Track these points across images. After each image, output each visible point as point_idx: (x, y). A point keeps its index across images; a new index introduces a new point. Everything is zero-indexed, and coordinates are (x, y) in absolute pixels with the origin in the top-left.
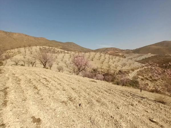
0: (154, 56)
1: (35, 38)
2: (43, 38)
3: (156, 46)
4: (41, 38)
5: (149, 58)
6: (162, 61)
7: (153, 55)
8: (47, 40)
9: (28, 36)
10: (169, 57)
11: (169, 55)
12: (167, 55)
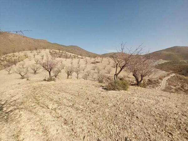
0: (168, 63)
1: (34, 40)
2: (44, 40)
3: (167, 51)
4: (41, 40)
5: (162, 64)
6: (178, 68)
7: (166, 61)
8: (49, 43)
9: (27, 37)
10: (183, 63)
11: (184, 62)
12: (182, 61)
